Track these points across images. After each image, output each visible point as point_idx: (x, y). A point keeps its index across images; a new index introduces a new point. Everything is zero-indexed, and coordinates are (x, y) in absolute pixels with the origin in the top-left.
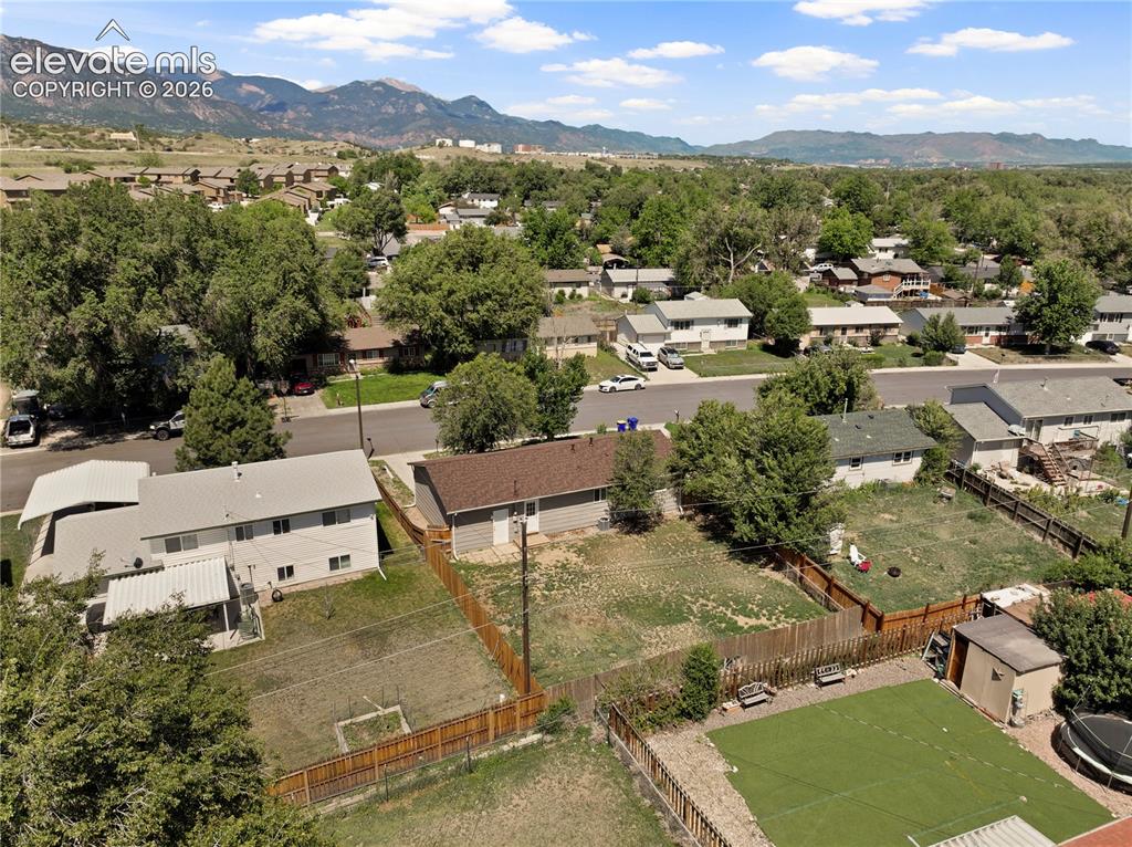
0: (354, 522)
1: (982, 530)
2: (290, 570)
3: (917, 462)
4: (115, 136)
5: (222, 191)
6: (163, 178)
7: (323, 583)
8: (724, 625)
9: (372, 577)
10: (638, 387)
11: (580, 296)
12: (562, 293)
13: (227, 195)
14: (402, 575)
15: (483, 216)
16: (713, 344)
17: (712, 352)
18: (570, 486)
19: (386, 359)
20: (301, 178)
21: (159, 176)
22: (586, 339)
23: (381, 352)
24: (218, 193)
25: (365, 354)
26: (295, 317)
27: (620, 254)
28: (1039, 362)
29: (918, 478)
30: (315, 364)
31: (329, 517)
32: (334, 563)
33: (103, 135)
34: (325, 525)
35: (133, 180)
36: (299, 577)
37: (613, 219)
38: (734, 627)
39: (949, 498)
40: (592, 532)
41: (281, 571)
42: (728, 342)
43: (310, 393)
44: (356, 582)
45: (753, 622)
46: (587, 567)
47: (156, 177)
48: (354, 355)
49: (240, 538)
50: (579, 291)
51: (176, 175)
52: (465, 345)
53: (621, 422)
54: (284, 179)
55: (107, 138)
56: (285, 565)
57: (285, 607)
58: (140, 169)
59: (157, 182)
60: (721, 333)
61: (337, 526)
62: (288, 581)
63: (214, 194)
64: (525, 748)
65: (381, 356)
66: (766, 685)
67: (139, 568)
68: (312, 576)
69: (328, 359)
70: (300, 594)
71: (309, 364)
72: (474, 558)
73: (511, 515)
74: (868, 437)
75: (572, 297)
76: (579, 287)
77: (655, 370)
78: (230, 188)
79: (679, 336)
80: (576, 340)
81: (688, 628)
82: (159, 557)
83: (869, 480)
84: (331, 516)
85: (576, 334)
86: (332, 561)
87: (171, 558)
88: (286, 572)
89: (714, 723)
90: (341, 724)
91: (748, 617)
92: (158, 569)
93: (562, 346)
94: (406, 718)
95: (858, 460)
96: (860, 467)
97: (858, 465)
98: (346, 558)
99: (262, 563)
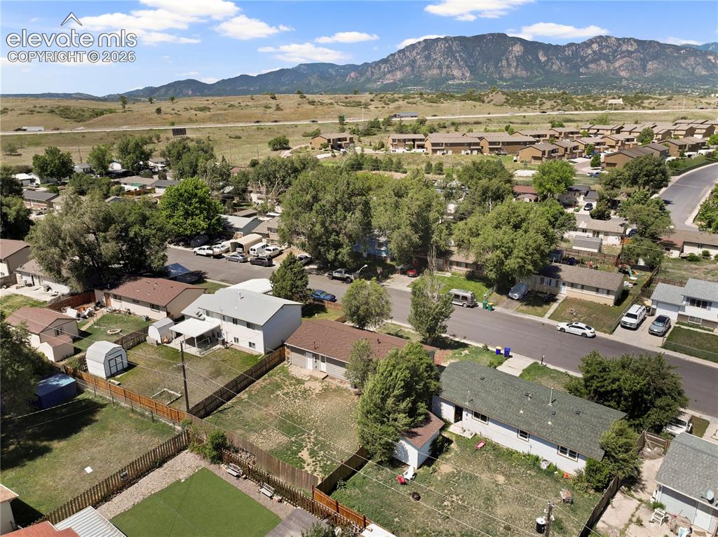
0: (256, 331)
2: (238, 340)
3: (582, 464)
4: (611, 101)
5: (620, 142)
6: (600, 132)
7: (243, 350)
13: (624, 145)
19: (469, 269)
21: (598, 130)
22: (606, 292)
25: (458, 264)
33: (605, 101)
34: (247, 327)
35: (577, 133)
36: (239, 343)
40: (347, 386)
44: (253, 355)
45: (306, 457)
47: (596, 131)
48: (452, 263)
51: (607, 130)
53: (499, 348)
54: (685, 133)
55: (606, 103)
56: (236, 337)
59: (595, 134)
61: (251, 329)
62: (236, 344)
63: (614, 144)
65: (466, 267)
67: (199, 317)
68: (243, 345)
70: (236, 350)
73: (315, 358)
74: (550, 423)
79: (694, 311)
80: (597, 290)
81: (283, 439)
82: (204, 316)
83: (534, 453)
84: (249, 325)
85: (598, 286)
86: (250, 343)
87: (207, 318)
88: (236, 340)
89: (212, 467)
90: (165, 389)
91: (310, 454)
92: (204, 320)
93: (585, 292)
94: (177, 399)
95: (526, 434)
96: (527, 440)
97: (526, 438)
98: (254, 344)
99: (230, 332)
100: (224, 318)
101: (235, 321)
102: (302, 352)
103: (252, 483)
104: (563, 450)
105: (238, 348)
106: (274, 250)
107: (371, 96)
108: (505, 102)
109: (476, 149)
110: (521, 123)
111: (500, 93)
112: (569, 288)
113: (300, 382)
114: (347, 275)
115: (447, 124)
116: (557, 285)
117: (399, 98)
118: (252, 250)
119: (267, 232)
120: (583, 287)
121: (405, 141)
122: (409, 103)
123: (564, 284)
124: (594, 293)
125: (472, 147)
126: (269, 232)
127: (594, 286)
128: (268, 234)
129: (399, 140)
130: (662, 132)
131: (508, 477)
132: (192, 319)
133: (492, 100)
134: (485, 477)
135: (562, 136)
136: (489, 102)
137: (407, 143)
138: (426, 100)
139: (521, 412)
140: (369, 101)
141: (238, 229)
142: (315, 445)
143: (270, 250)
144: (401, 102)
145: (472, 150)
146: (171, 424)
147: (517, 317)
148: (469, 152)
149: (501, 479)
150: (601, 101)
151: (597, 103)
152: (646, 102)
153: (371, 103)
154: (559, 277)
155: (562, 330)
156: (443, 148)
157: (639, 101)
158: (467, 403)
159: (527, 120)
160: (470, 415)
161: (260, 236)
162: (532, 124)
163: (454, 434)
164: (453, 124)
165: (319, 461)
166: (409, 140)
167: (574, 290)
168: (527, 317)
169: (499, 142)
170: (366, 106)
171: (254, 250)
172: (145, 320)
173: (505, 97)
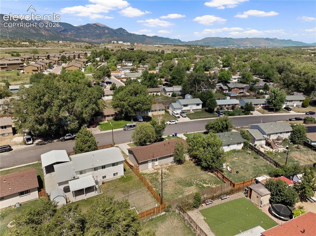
0: (119, 165)
1: (257, 161)
2: (105, 176)
3: (242, 145)
5: (57, 62)
6: (39, 57)
7: (112, 179)
8: (201, 186)
9: (123, 177)
10: (176, 123)
11: (158, 95)
12: (154, 94)
13: (58, 62)
14: (129, 176)
15: (129, 69)
16: (193, 110)
17: (193, 112)
18: (165, 155)
19: (113, 117)
20: (77, 56)
21: (38, 57)
22: (162, 110)
23: (112, 115)
24: (56, 62)
25: (108, 116)
26: (93, 109)
27: (167, 81)
28: (272, 113)
29: (243, 148)
30: (96, 119)
31: (114, 165)
32: (114, 174)
34: (113, 166)
35: (31, 58)
36: (107, 178)
37: (165, 71)
38: (203, 187)
39: (250, 153)
40: (170, 164)
41: (103, 177)
42: (197, 109)
43: (96, 127)
44: (120, 179)
45: (207, 185)
46: (170, 173)
48: (105, 116)
49: (95, 170)
50: (158, 94)
52: (133, 114)
53: (173, 134)
54: (73, 57)
55: (21, 44)
56: (104, 176)
57: (105, 185)
58: (33, 55)
60: (195, 107)
61: (115, 166)
62: (105, 179)
63: (55, 62)
64: (163, 215)
65: (112, 116)
66: (211, 200)
67: (74, 178)
68: (110, 177)
69: (99, 117)
70: (108, 182)
71: (95, 119)
72: (144, 172)
73: (152, 161)
74: (231, 139)
75: (156, 95)
76: (158, 93)
77: (179, 118)
78: (59, 60)
79: (185, 108)
82: (78, 176)
83: (232, 149)
87: (81, 175)
92: (78, 178)
95: (229, 145)
98: (117, 173)
99: (99, 175)
101: (103, 167)
102: (147, 162)
103: (216, 201)
104: (238, 144)
123: (149, 112)
124: (159, 112)
127: (158, 109)
135: (26, 60)
142: (201, 182)
150: (18, 43)
165: (211, 183)
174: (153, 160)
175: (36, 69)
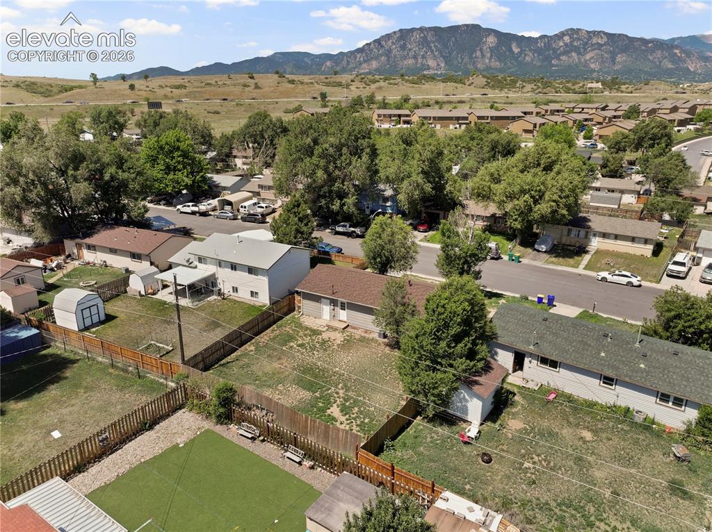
0: (260, 277)
2: (237, 289)
3: (691, 413)
4: (590, 86)
6: (585, 110)
7: (244, 301)
13: (611, 121)
19: (485, 223)
21: (583, 109)
23: (484, 218)
25: (474, 217)
33: (584, 85)
34: (249, 273)
36: (239, 294)
40: (374, 336)
41: (233, 288)
44: (254, 306)
45: (337, 414)
47: (581, 110)
49: (220, 266)
51: (592, 109)
53: (540, 296)
56: (235, 286)
61: (253, 276)
65: (483, 221)
66: (258, 433)
67: (189, 265)
68: (244, 295)
70: (233, 301)
73: (331, 304)
74: (642, 366)
78: (615, 117)
80: (633, 239)
81: (305, 395)
82: (196, 263)
83: (622, 403)
84: (251, 270)
85: (635, 235)
86: (252, 292)
87: (200, 265)
88: (235, 290)
89: (219, 429)
90: (153, 342)
91: (342, 411)
92: (196, 267)
93: (619, 242)
94: (167, 353)
96: (613, 387)
97: (612, 385)
98: (257, 293)
99: (227, 281)
100: (220, 263)
101: (234, 267)
103: (272, 446)
104: (664, 398)
105: (237, 299)
106: (266, 207)
107: (352, 77)
108: (485, 85)
109: (464, 124)
110: (505, 103)
111: (481, 76)
112: (601, 240)
113: (315, 332)
114: (353, 229)
115: (431, 102)
116: (587, 237)
117: (381, 79)
118: (242, 207)
119: (257, 190)
120: (616, 237)
121: (390, 116)
122: (391, 84)
123: (595, 235)
124: (629, 244)
125: (460, 122)
126: (260, 190)
127: (630, 235)
128: (259, 192)
129: (384, 115)
130: (647, 110)
131: (595, 432)
132: (181, 267)
133: (472, 83)
134: (566, 432)
135: (548, 114)
136: (469, 85)
137: (393, 118)
138: (407, 81)
139: (603, 354)
140: (349, 81)
141: (225, 188)
142: (346, 400)
143: (263, 207)
144: (382, 83)
145: (460, 124)
146: (162, 381)
147: (549, 269)
148: (458, 126)
149: (588, 435)
150: (580, 85)
151: (576, 87)
152: (623, 87)
153: (351, 83)
154: (589, 227)
155: (604, 279)
156: (431, 122)
157: (617, 87)
158: (532, 347)
159: (509, 100)
160: (535, 362)
161: (251, 194)
162: (515, 103)
163: (516, 386)
164: (437, 102)
165: (354, 419)
166: (395, 116)
167: (606, 241)
168: (560, 268)
169: (488, 117)
170: (348, 86)
171: (245, 207)
172: (124, 272)
173: (485, 80)
174: (334, 303)
175: (531, 127)
